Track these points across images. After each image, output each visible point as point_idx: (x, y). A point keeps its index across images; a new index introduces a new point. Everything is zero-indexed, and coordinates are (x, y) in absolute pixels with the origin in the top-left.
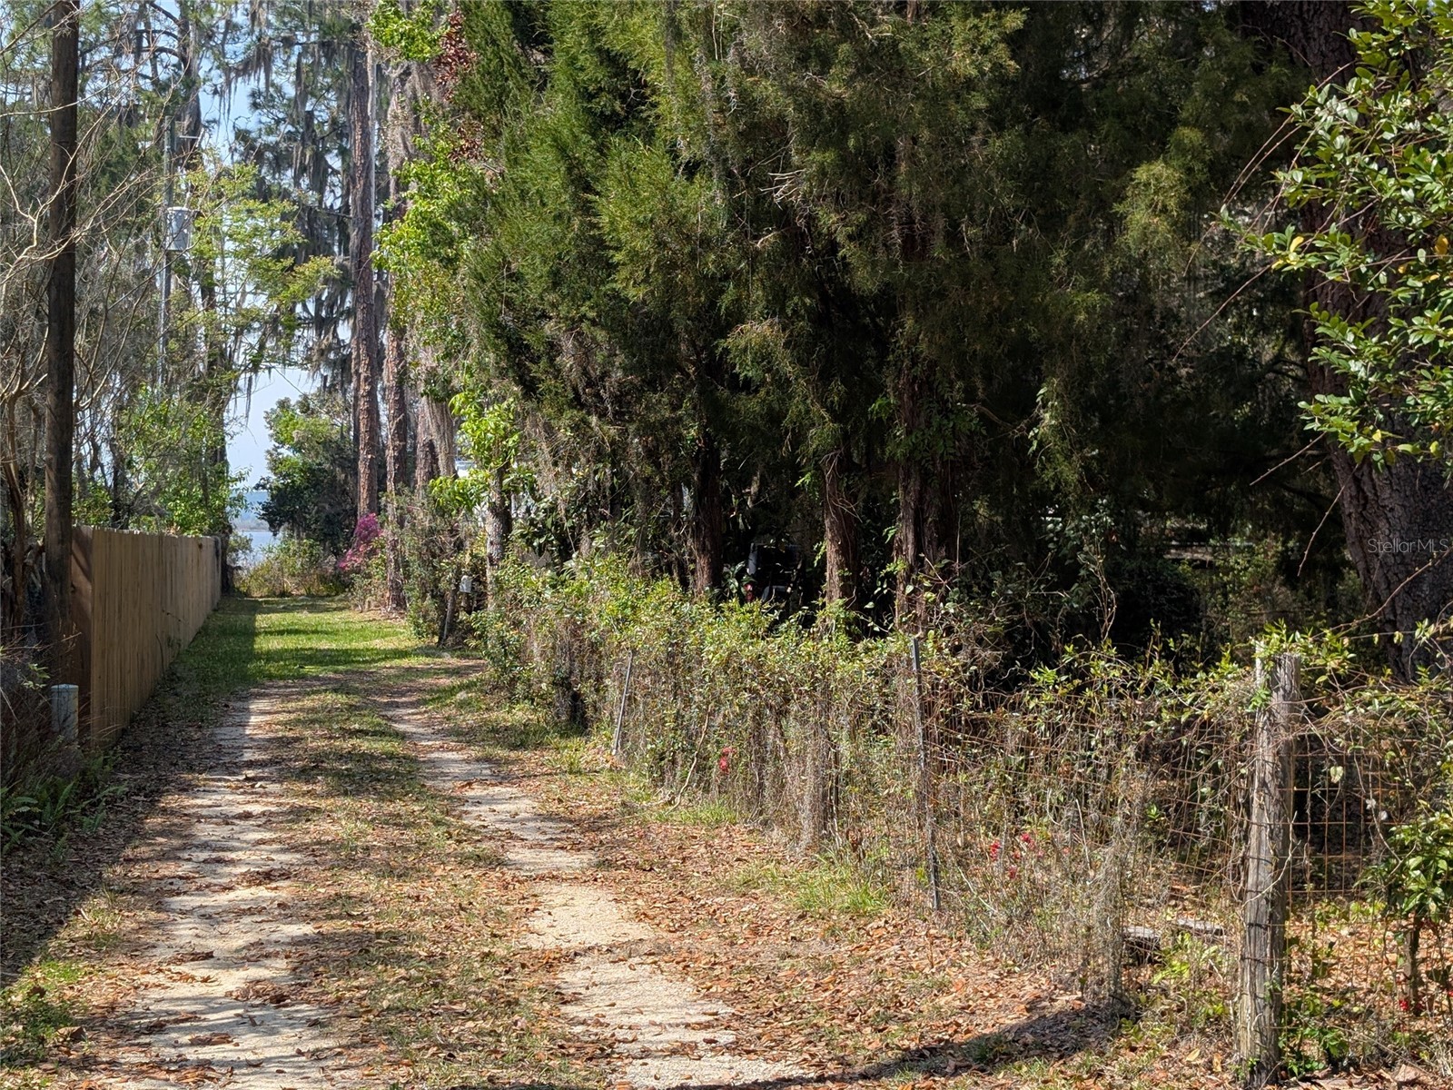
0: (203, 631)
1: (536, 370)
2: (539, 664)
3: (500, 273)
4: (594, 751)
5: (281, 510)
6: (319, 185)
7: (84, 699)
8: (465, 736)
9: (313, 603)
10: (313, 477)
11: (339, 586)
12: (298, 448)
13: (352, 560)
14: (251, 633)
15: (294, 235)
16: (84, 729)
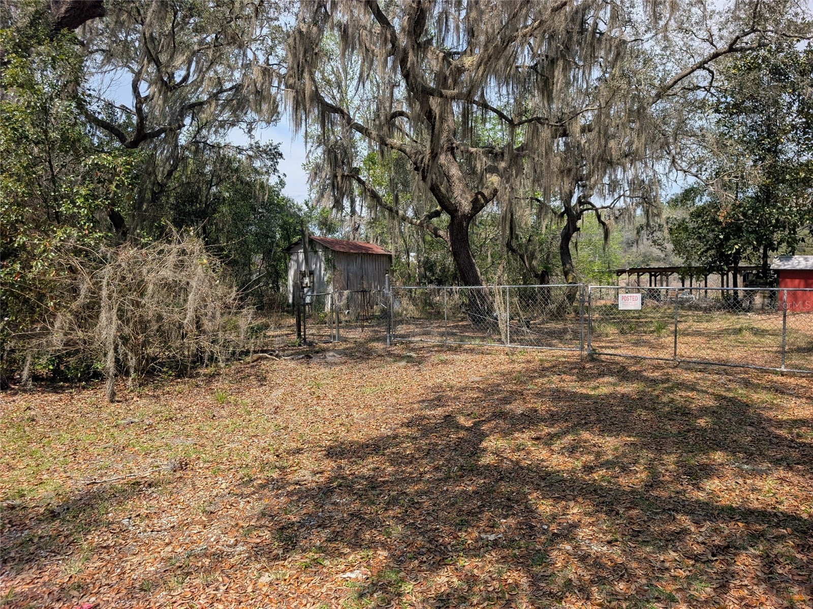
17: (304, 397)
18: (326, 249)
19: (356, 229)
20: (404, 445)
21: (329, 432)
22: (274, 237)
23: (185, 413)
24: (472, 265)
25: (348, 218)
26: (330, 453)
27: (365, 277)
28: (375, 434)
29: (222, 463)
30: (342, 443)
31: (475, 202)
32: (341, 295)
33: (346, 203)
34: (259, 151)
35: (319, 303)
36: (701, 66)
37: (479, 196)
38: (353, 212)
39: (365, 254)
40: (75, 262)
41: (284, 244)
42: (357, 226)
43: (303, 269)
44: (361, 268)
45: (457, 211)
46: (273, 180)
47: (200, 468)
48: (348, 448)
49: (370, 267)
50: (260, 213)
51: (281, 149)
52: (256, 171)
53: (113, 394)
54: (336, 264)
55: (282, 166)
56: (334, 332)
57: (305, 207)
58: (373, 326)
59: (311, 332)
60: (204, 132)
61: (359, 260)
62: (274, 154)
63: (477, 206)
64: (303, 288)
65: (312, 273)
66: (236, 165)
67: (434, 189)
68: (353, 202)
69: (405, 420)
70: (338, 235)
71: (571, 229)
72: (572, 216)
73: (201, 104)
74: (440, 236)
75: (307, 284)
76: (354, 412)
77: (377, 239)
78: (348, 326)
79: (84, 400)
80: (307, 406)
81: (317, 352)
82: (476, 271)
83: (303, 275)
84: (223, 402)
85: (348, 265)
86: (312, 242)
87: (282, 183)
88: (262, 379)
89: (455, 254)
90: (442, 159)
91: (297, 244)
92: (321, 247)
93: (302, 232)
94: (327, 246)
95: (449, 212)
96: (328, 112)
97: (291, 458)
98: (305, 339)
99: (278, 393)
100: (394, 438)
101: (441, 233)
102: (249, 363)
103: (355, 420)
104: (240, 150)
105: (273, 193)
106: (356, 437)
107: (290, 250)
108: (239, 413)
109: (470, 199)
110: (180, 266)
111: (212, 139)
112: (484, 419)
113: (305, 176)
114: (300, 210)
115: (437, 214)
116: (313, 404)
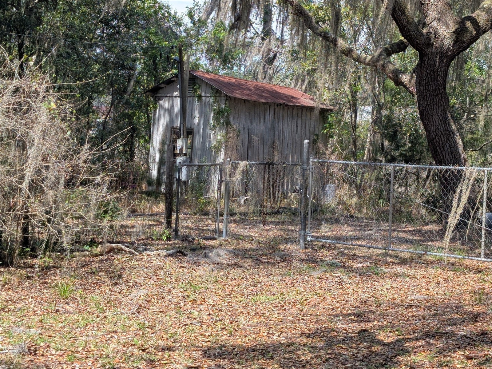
17: (175, 300)
18: (217, 93)
19: (270, 60)
20: (299, 352)
21: (207, 334)
22: (132, 68)
23: (19, 306)
24: (450, 134)
25: (257, 40)
27: (277, 143)
28: (265, 340)
29: (78, 352)
30: (222, 346)
31: (460, 32)
32: (235, 167)
37: (468, 24)
38: (267, 33)
39: (281, 106)
41: (148, 82)
42: (272, 54)
43: (178, 124)
44: (273, 129)
45: (429, 44)
47: (53, 355)
48: (230, 350)
49: (287, 128)
50: (114, 27)
54: (231, 119)
56: (221, 227)
58: (283, 223)
59: (185, 224)
61: (270, 115)
63: (463, 39)
64: (175, 155)
65: (190, 132)
69: (306, 331)
74: (402, 84)
75: (181, 149)
76: (241, 318)
77: (303, 81)
78: (243, 220)
80: (178, 310)
81: (194, 250)
82: (456, 144)
84: (67, 298)
85: (251, 122)
86: (194, 80)
88: (116, 277)
91: (169, 82)
92: (209, 90)
93: (180, 63)
95: (415, 46)
97: (160, 353)
98: (176, 231)
99: (138, 295)
100: (288, 346)
101: (405, 78)
102: (96, 256)
103: (242, 326)
106: (240, 341)
108: (89, 310)
109: (452, 28)
110: (18, 109)
112: (411, 337)
114: (178, 24)
115: (400, 48)
116: (186, 307)
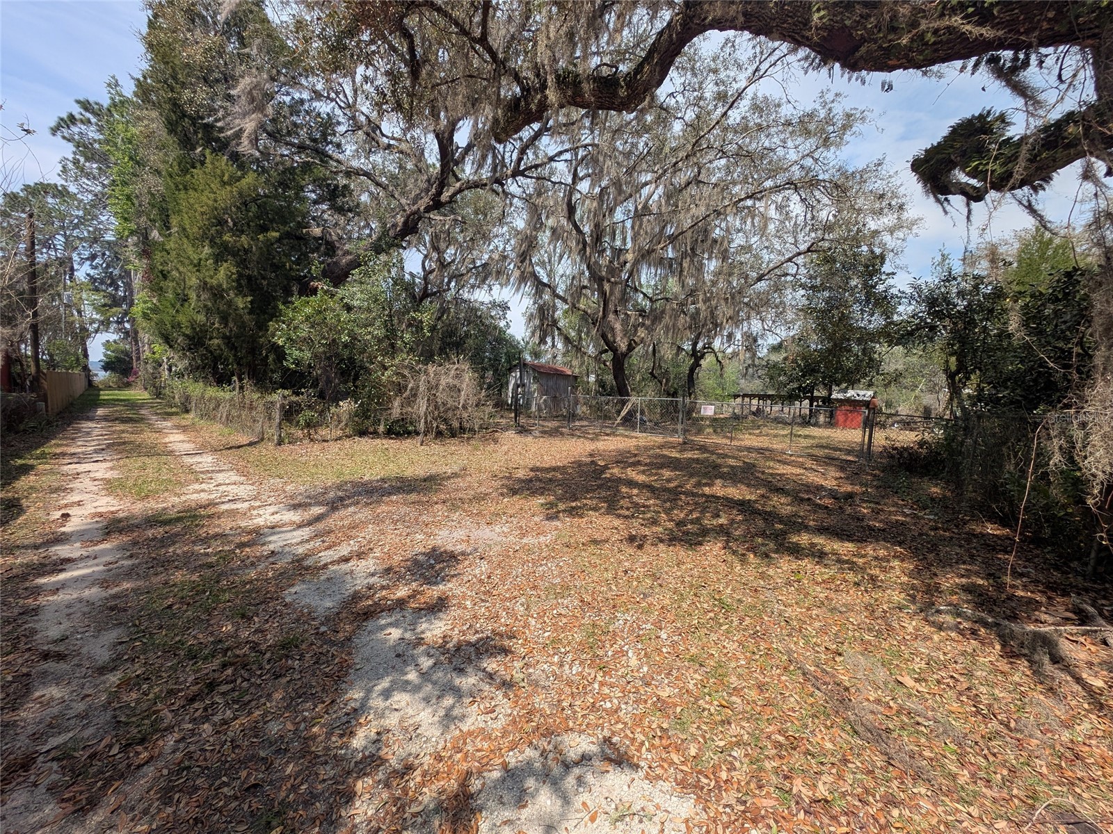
0: (82, 395)
1: (172, 343)
2: (177, 400)
3: (161, 323)
4: (191, 415)
5: (107, 366)
6: (117, 289)
7: (47, 406)
8: (157, 414)
9: (119, 388)
10: (119, 360)
11: (128, 385)
12: (113, 352)
13: (131, 379)
14: (99, 395)
15: (107, 301)
16: (47, 411)
17: (519, 450)
18: (534, 370)
19: (555, 357)
20: (568, 469)
21: (532, 463)
22: (501, 361)
23: (459, 452)
24: (625, 385)
25: (549, 349)
26: (532, 470)
27: (558, 389)
28: (554, 465)
29: (482, 470)
30: (538, 467)
31: (630, 345)
32: (541, 399)
33: (549, 340)
34: (494, 305)
35: (528, 405)
36: (790, 260)
37: (633, 342)
38: (553, 346)
39: (559, 375)
40: (406, 372)
41: (507, 366)
42: (555, 355)
43: (519, 382)
44: (556, 384)
45: (617, 350)
46: (502, 324)
48: (541, 469)
49: (562, 383)
50: (493, 345)
51: (509, 305)
52: (492, 317)
53: (423, 442)
54: (539, 380)
55: (509, 315)
56: (536, 422)
57: (522, 342)
58: (561, 420)
59: (522, 421)
60: (461, 292)
61: (555, 378)
62: (505, 307)
63: (631, 348)
64: (518, 394)
65: (524, 385)
66: (479, 313)
67: (604, 336)
68: (553, 338)
69: (570, 461)
70: (543, 361)
71: (697, 364)
72: (697, 356)
73: (462, 275)
74: (607, 366)
75: (520, 392)
76: (545, 457)
77: (568, 365)
78: (545, 419)
79: (408, 444)
80: (520, 454)
81: (526, 431)
82: (628, 389)
83: (518, 386)
84: (476, 449)
85: (547, 381)
86: (525, 365)
87: (508, 325)
88: (496, 441)
89: (615, 378)
90: (611, 317)
91: (515, 366)
92: (531, 369)
93: (519, 358)
94: (535, 368)
95: (612, 351)
96: (540, 286)
97: (514, 470)
98: (519, 424)
99: (505, 448)
100: (563, 467)
101: (608, 364)
102: (488, 433)
104: (482, 303)
105: (502, 332)
106: (544, 465)
107: (510, 370)
108: (486, 454)
109: (626, 344)
110: (457, 376)
111: (466, 296)
112: (611, 463)
113: (523, 320)
114: (518, 343)
115: (606, 351)
116: (523, 453)
